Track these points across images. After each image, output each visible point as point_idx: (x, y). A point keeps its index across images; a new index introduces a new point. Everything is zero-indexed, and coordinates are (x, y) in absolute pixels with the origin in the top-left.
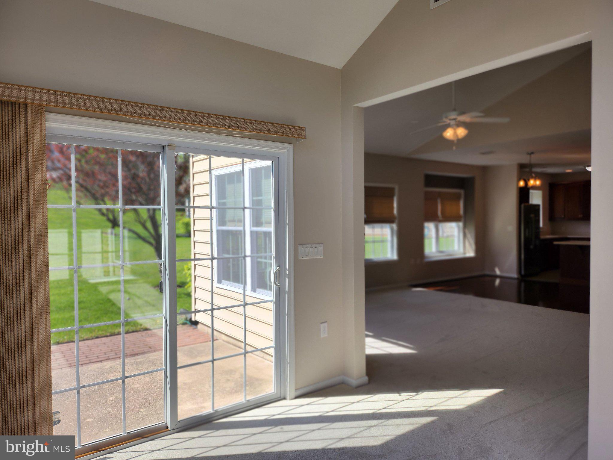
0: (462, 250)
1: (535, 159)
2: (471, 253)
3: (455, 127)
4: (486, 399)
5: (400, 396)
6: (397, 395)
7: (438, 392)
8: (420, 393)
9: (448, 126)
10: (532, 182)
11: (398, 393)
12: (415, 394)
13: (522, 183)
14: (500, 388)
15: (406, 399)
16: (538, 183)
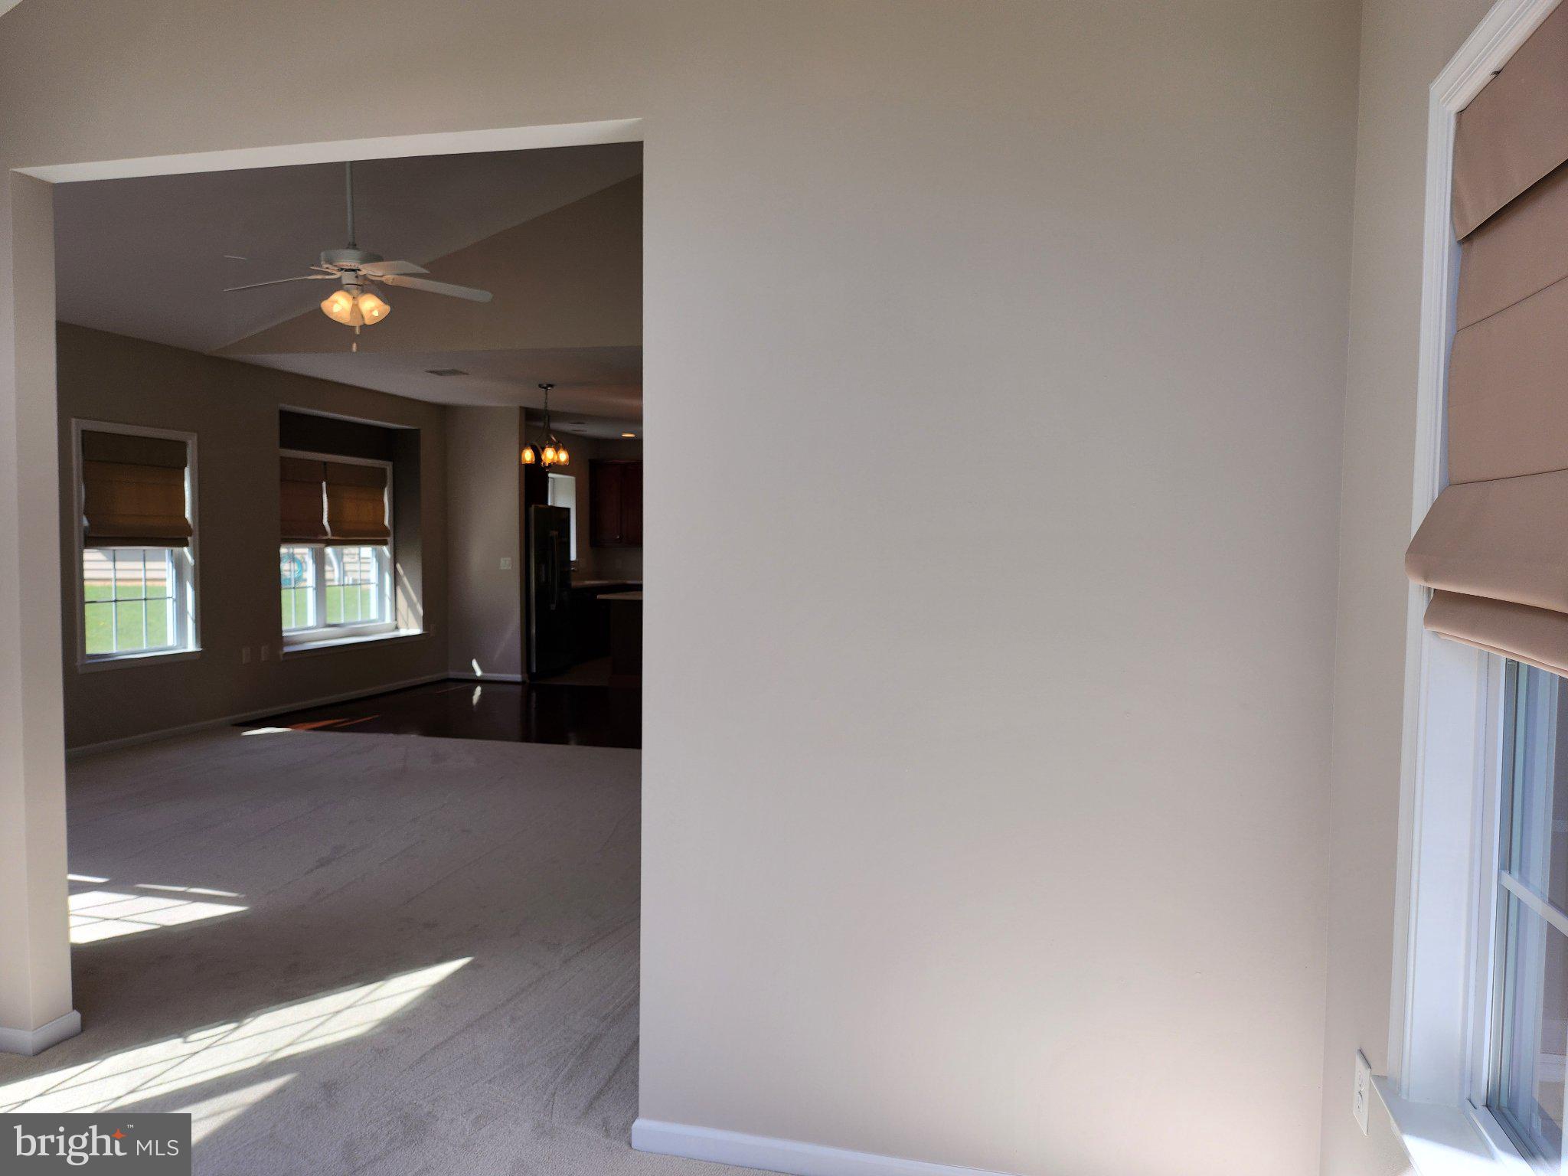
0: (388, 619)
1: (558, 400)
2: (412, 628)
3: (355, 292)
4: (427, 992)
5: (185, 1042)
6: (178, 1041)
7: (302, 1005)
8: (249, 1020)
9: (336, 286)
10: (549, 455)
11: (180, 1036)
12: (232, 1026)
13: (528, 456)
14: (463, 957)
15: (204, 1046)
16: (563, 456)
